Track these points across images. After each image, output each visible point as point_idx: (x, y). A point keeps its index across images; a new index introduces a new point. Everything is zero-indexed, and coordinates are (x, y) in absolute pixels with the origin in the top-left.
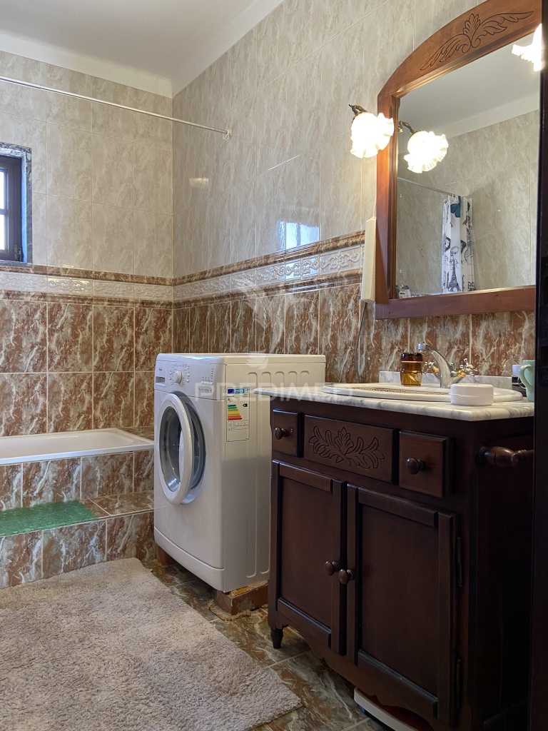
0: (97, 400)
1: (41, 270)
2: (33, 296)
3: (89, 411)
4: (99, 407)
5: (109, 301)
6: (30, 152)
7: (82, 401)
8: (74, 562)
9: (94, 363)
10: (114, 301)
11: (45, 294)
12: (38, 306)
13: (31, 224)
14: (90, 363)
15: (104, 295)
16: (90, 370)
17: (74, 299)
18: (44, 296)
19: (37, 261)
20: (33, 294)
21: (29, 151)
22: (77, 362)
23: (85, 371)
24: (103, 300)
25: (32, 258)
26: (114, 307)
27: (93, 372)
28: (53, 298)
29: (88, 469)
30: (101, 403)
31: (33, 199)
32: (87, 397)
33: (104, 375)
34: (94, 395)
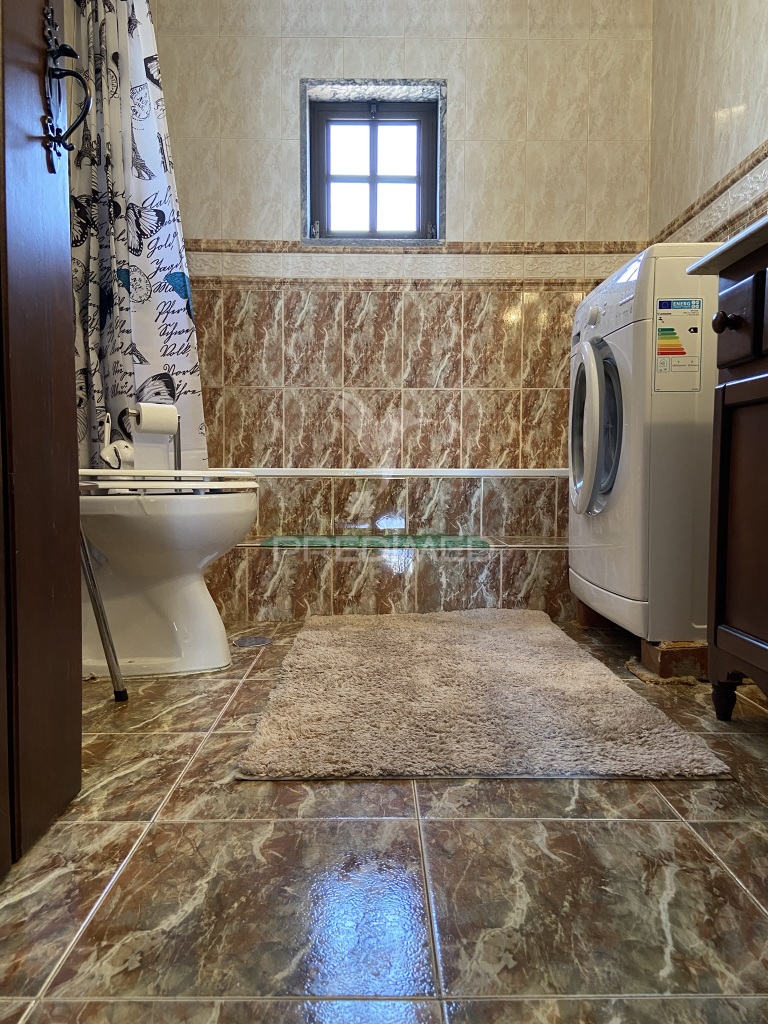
0: (526, 429)
1: (456, 249)
2: (445, 285)
3: (515, 444)
4: (530, 438)
5: (546, 284)
6: (446, 85)
7: (507, 429)
8: (458, 600)
9: (524, 376)
10: (553, 284)
11: (461, 280)
12: (452, 298)
13: (445, 186)
14: (518, 376)
15: (540, 276)
16: (516, 386)
17: (498, 284)
18: (459, 283)
19: (451, 236)
20: (445, 282)
21: (444, 83)
22: (500, 374)
23: (511, 387)
24: (538, 284)
25: (445, 232)
26: (553, 293)
27: (521, 388)
28: (471, 285)
29: (491, 495)
30: (532, 433)
31: (448, 150)
32: (513, 424)
33: (537, 393)
34: (522, 421)
